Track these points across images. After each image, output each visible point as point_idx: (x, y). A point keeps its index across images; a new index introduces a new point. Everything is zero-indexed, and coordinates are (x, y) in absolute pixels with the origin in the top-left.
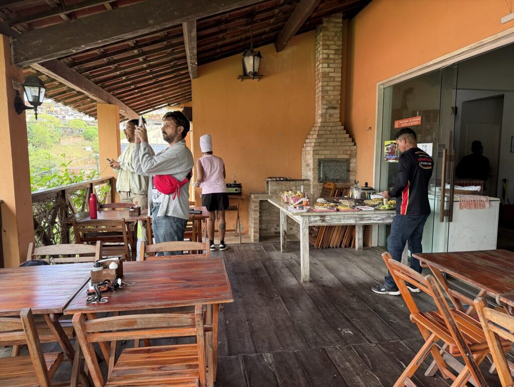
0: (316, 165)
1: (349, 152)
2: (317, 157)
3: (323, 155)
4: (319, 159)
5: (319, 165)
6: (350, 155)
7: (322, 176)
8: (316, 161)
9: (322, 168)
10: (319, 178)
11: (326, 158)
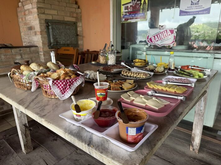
0: (43, 27)
1: (75, 15)
2: (44, 17)
3: (50, 14)
4: (46, 20)
5: (48, 27)
6: (76, 18)
7: (52, 40)
8: (43, 22)
9: (51, 31)
10: (50, 43)
11: (54, 19)
